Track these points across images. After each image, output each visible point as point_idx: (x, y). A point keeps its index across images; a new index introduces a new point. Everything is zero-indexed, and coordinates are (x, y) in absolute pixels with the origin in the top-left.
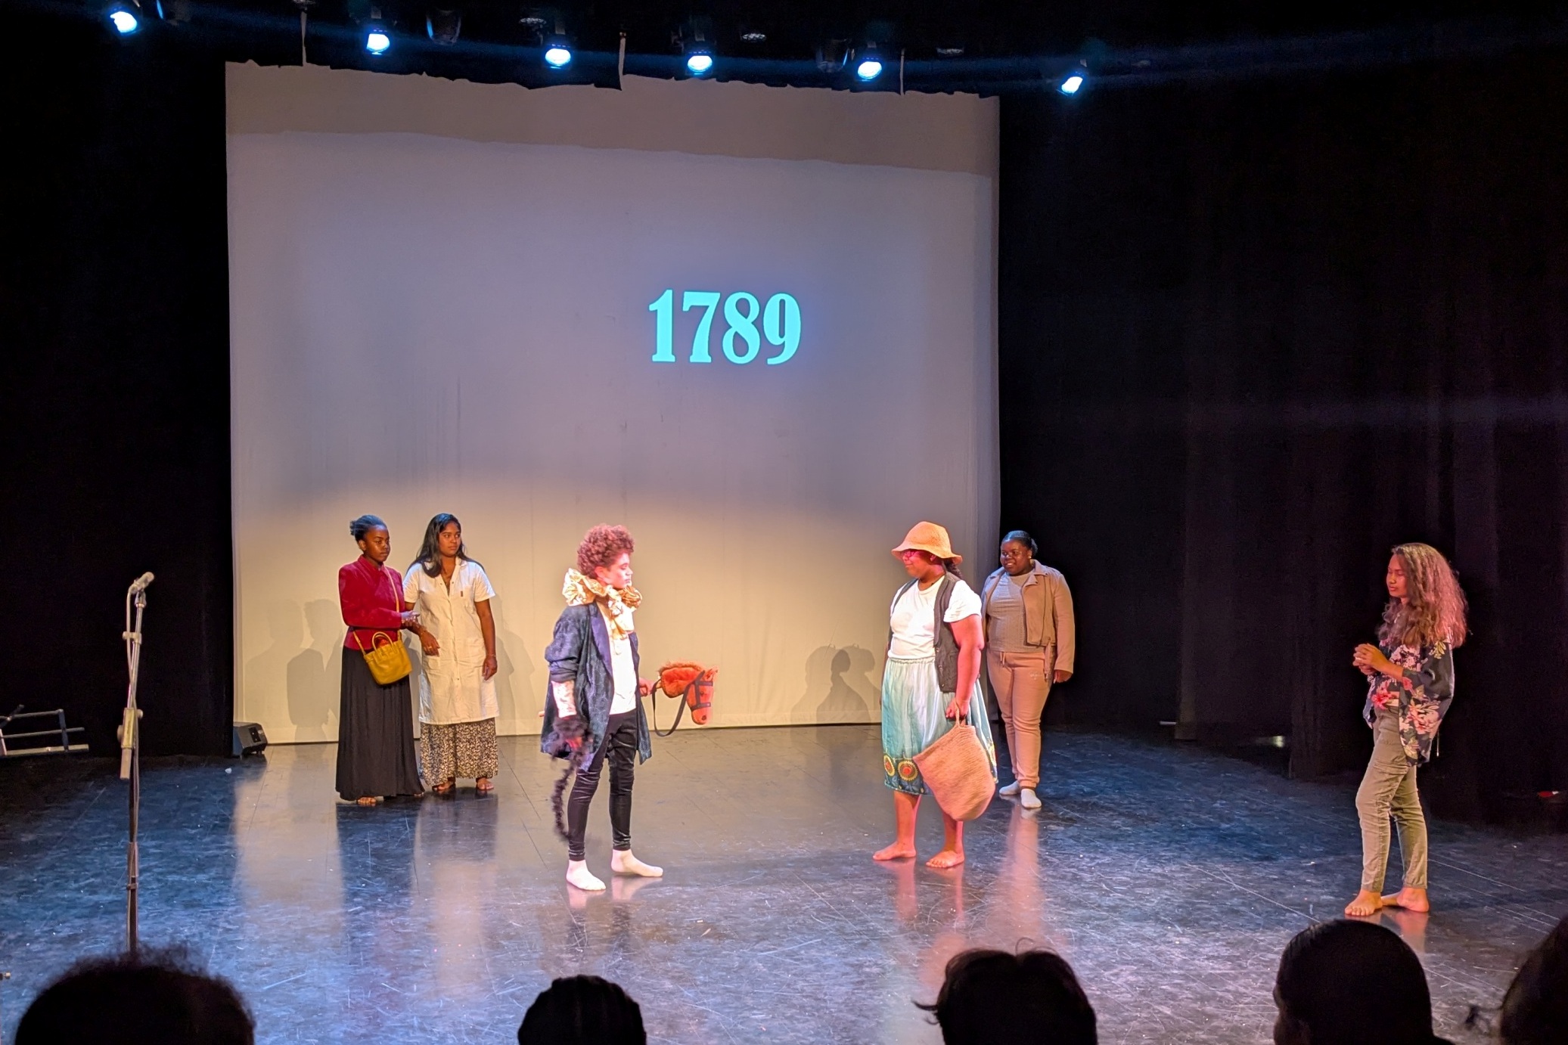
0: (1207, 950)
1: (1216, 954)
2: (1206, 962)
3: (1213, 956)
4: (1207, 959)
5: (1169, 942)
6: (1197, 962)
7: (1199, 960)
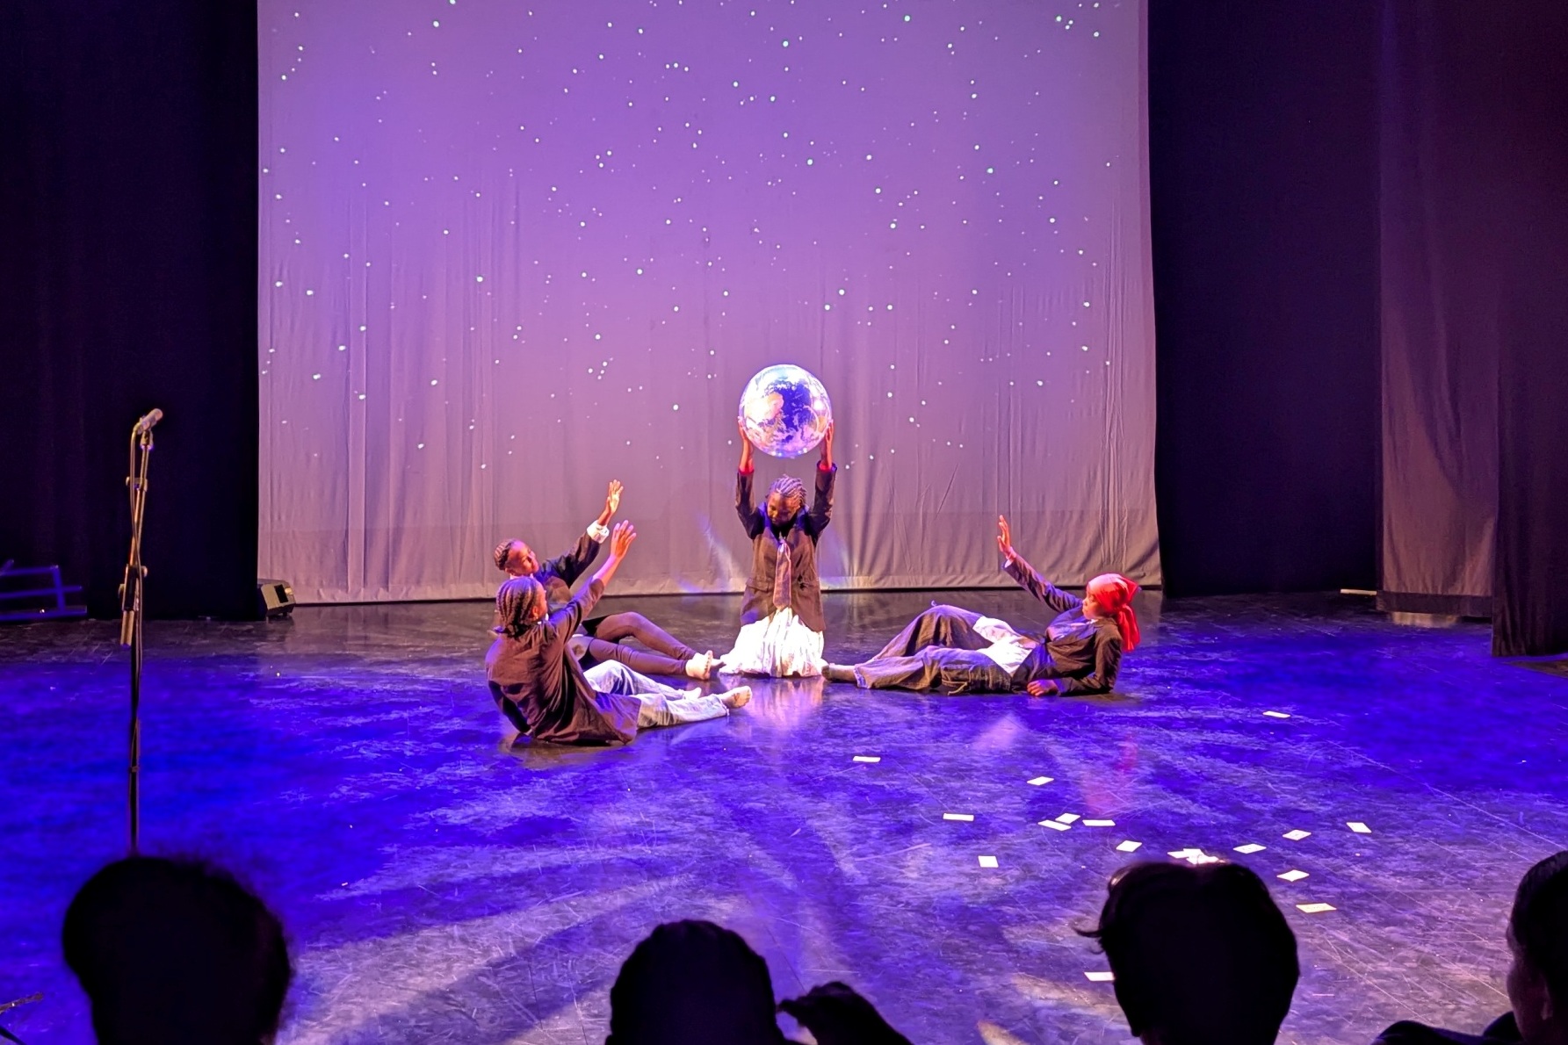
0: (1394, 864)
1: (1404, 869)
2: (1393, 879)
3: (1401, 872)
4: (1393, 875)
5: (1347, 854)
6: (1381, 878)
7: (1384, 876)
